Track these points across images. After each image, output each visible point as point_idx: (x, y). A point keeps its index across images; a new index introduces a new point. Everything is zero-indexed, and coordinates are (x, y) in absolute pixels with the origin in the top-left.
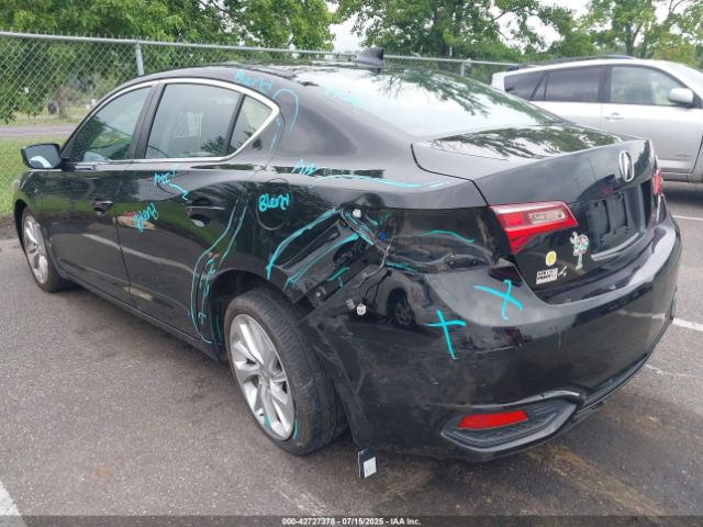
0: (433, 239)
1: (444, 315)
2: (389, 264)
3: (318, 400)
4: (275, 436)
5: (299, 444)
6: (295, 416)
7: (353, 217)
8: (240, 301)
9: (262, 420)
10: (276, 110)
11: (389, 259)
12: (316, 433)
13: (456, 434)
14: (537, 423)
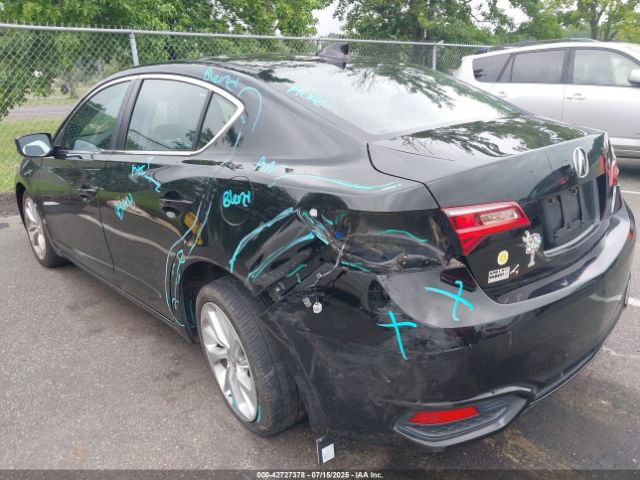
0: (387, 238)
1: (395, 316)
2: (343, 263)
3: (279, 389)
4: (242, 418)
5: (262, 428)
6: (258, 403)
7: (310, 216)
8: (207, 290)
9: (230, 400)
10: (241, 108)
11: (344, 258)
12: (278, 418)
13: (409, 429)
14: (487, 417)
